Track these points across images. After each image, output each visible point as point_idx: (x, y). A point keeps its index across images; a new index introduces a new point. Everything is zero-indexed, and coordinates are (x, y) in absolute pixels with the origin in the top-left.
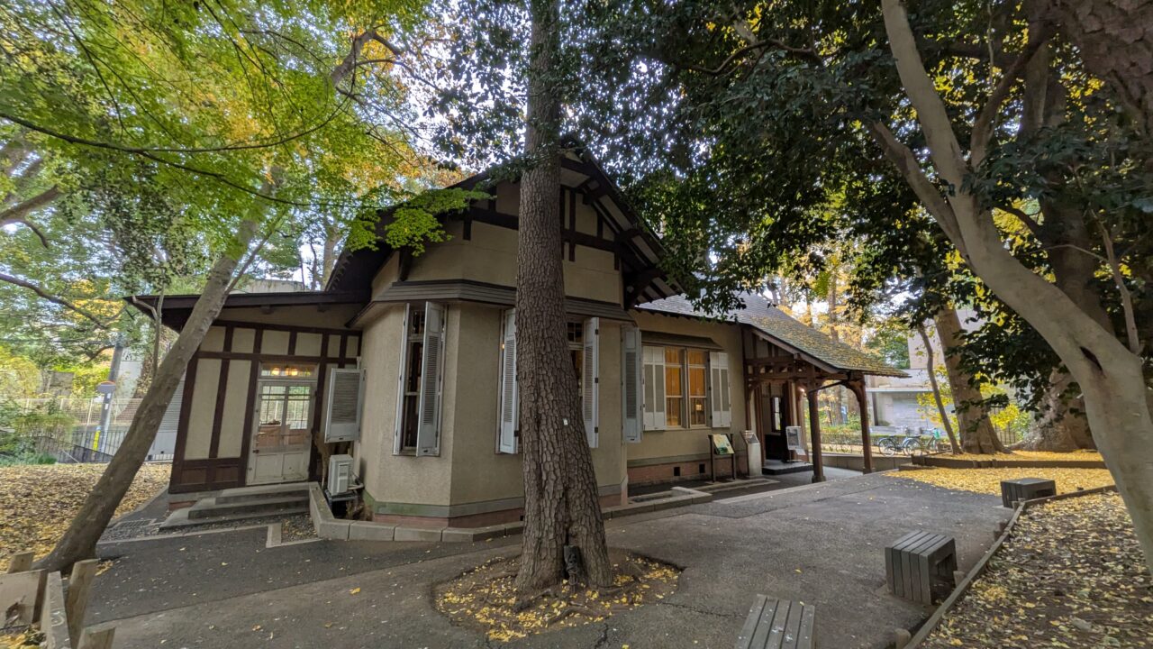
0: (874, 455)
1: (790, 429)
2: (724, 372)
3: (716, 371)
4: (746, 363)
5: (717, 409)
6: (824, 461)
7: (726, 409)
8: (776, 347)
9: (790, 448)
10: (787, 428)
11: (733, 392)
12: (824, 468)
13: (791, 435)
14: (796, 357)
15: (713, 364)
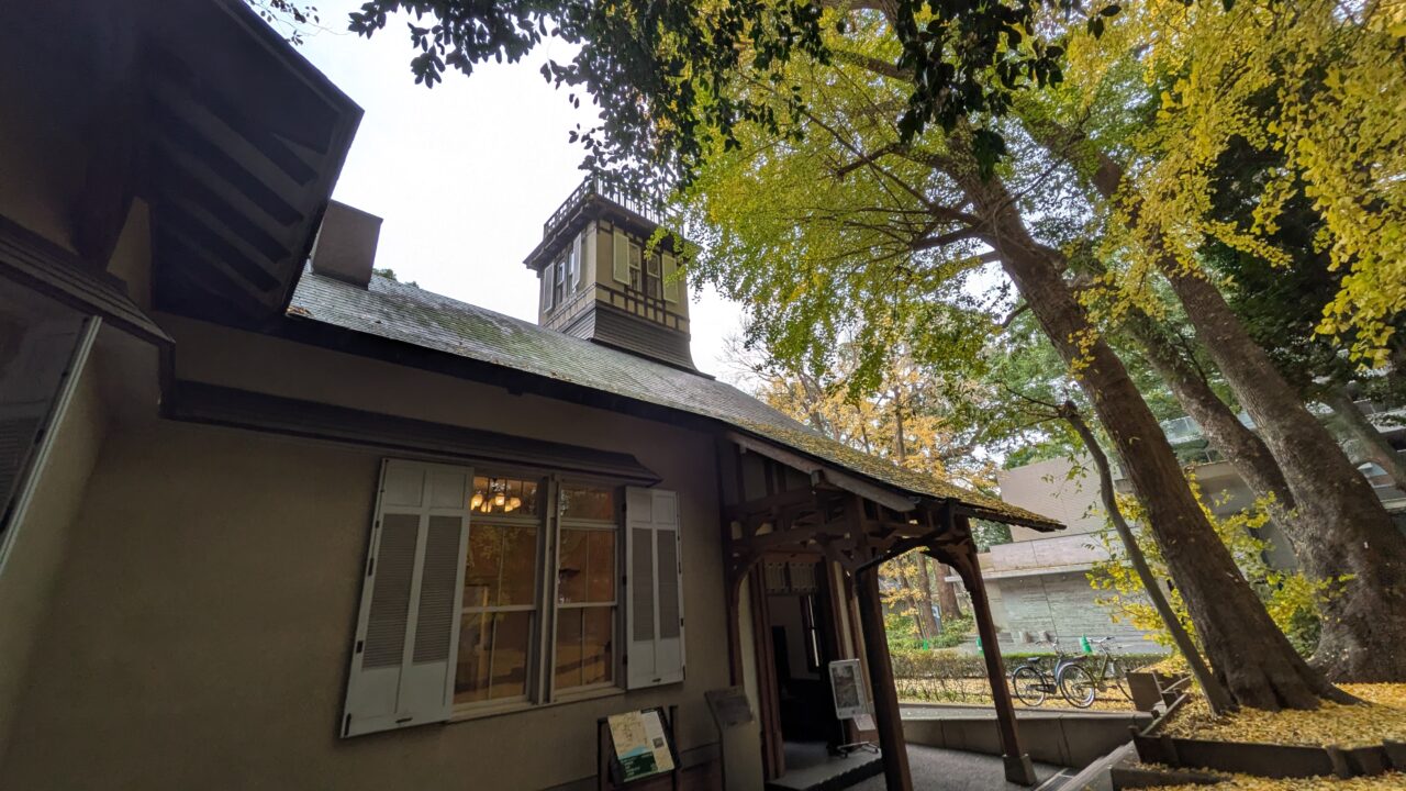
0: (1019, 715)
1: (836, 667)
2: (666, 537)
3: (643, 536)
4: (725, 516)
5: (644, 633)
6: (907, 734)
7: (670, 631)
8: (781, 466)
9: (842, 713)
10: (832, 664)
11: (693, 587)
12: (911, 751)
13: (841, 681)
14: (815, 480)
15: (635, 517)
